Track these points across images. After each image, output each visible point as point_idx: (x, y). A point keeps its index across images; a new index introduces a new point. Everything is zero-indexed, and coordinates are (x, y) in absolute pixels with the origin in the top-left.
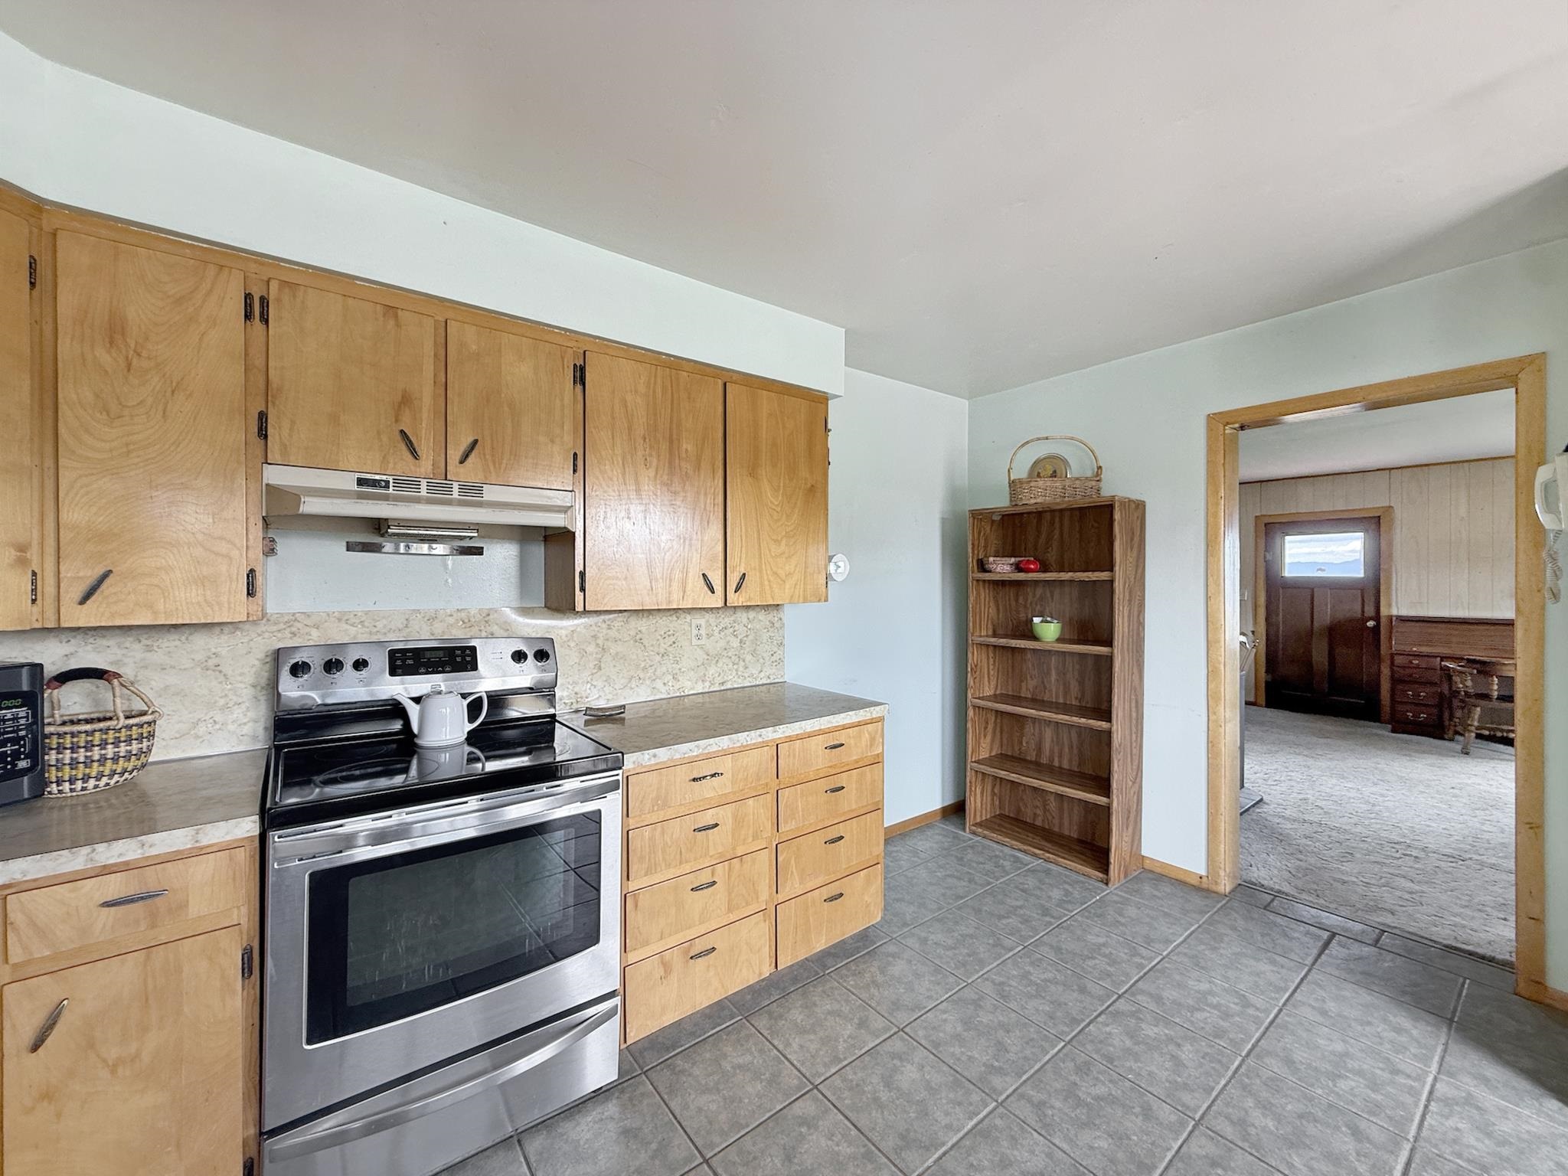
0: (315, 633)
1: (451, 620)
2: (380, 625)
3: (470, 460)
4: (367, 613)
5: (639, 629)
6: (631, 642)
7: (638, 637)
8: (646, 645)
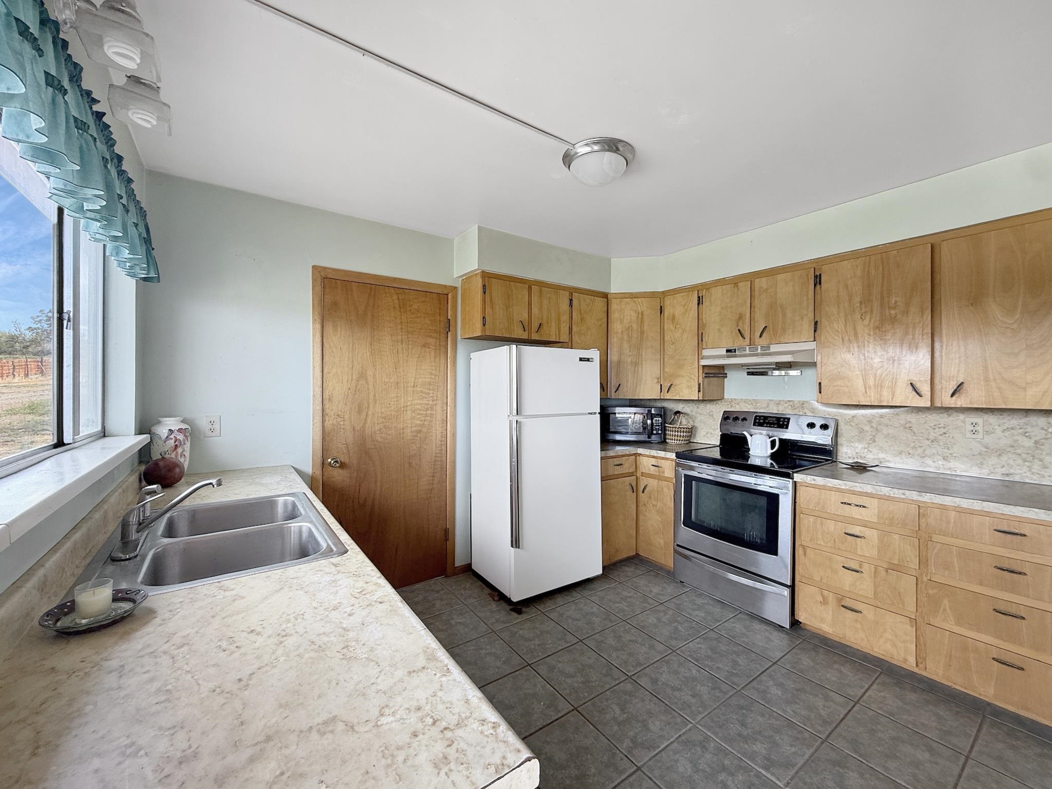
0: (737, 406)
1: (786, 405)
2: (758, 405)
3: (764, 335)
4: (754, 400)
5: (908, 420)
6: (902, 428)
7: (908, 425)
8: (916, 432)
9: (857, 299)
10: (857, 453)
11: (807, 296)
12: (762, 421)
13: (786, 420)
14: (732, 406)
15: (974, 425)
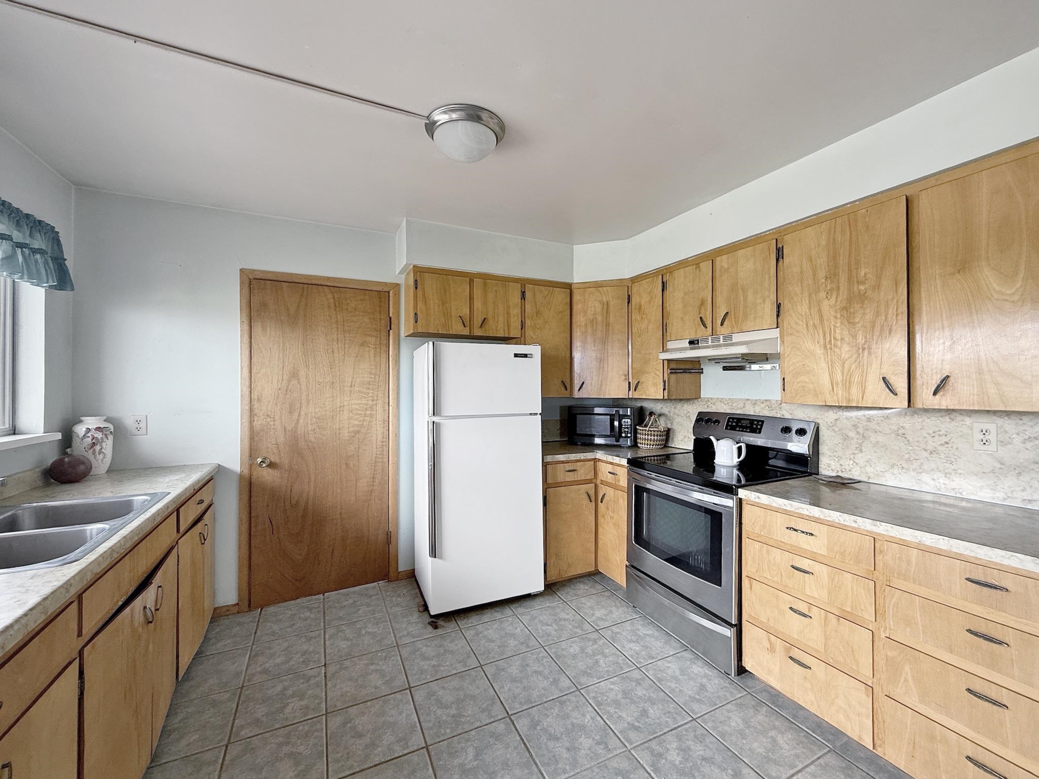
0: (714, 407)
1: (763, 405)
2: (734, 405)
3: (726, 323)
4: (730, 399)
5: (901, 425)
6: (893, 435)
7: (900, 432)
8: (911, 440)
9: (822, 274)
10: (841, 465)
11: (769, 274)
12: (734, 424)
13: (760, 423)
14: (708, 406)
15: (984, 432)
